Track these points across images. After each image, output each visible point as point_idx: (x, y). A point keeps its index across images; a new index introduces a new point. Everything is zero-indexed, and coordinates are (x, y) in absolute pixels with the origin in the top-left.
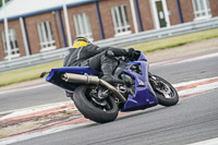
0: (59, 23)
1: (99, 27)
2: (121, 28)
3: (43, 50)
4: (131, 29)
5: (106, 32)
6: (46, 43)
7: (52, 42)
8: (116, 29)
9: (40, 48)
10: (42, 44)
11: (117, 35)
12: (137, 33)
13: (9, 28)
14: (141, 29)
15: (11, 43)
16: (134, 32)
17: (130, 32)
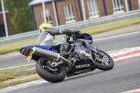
0: (78, 5)
1: (103, 8)
2: (117, 8)
3: (67, 22)
4: (124, 9)
5: (108, 11)
6: (69, 18)
7: (73, 17)
8: (114, 9)
9: (65, 21)
10: (67, 18)
11: (115, 13)
12: (128, 11)
13: (46, 8)
14: (131, 9)
15: (47, 18)
16: (125, 11)
17: (123, 11)
